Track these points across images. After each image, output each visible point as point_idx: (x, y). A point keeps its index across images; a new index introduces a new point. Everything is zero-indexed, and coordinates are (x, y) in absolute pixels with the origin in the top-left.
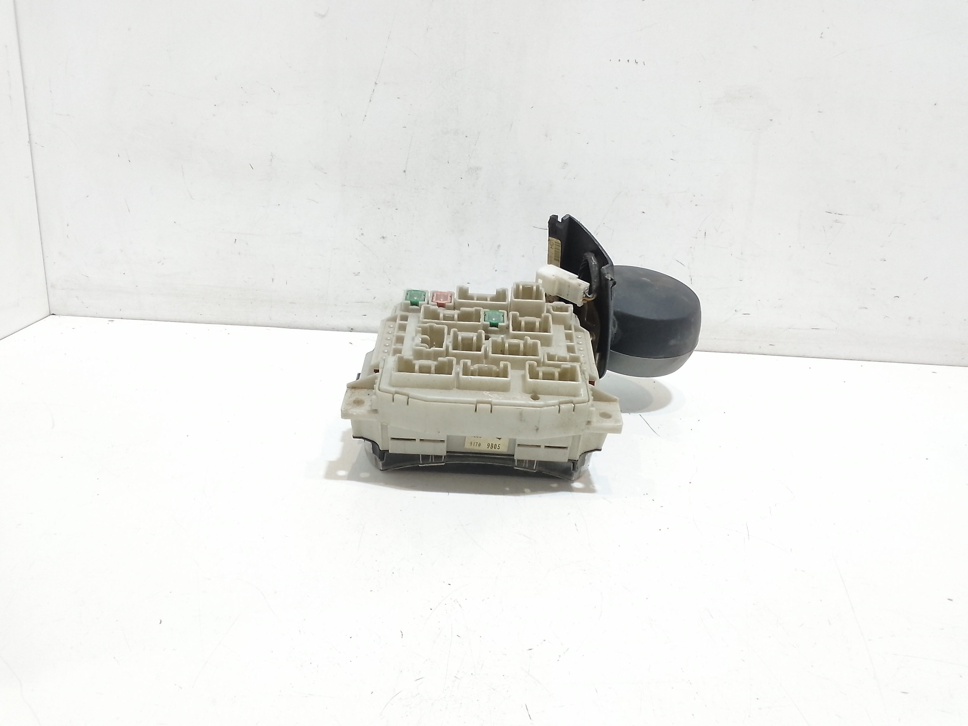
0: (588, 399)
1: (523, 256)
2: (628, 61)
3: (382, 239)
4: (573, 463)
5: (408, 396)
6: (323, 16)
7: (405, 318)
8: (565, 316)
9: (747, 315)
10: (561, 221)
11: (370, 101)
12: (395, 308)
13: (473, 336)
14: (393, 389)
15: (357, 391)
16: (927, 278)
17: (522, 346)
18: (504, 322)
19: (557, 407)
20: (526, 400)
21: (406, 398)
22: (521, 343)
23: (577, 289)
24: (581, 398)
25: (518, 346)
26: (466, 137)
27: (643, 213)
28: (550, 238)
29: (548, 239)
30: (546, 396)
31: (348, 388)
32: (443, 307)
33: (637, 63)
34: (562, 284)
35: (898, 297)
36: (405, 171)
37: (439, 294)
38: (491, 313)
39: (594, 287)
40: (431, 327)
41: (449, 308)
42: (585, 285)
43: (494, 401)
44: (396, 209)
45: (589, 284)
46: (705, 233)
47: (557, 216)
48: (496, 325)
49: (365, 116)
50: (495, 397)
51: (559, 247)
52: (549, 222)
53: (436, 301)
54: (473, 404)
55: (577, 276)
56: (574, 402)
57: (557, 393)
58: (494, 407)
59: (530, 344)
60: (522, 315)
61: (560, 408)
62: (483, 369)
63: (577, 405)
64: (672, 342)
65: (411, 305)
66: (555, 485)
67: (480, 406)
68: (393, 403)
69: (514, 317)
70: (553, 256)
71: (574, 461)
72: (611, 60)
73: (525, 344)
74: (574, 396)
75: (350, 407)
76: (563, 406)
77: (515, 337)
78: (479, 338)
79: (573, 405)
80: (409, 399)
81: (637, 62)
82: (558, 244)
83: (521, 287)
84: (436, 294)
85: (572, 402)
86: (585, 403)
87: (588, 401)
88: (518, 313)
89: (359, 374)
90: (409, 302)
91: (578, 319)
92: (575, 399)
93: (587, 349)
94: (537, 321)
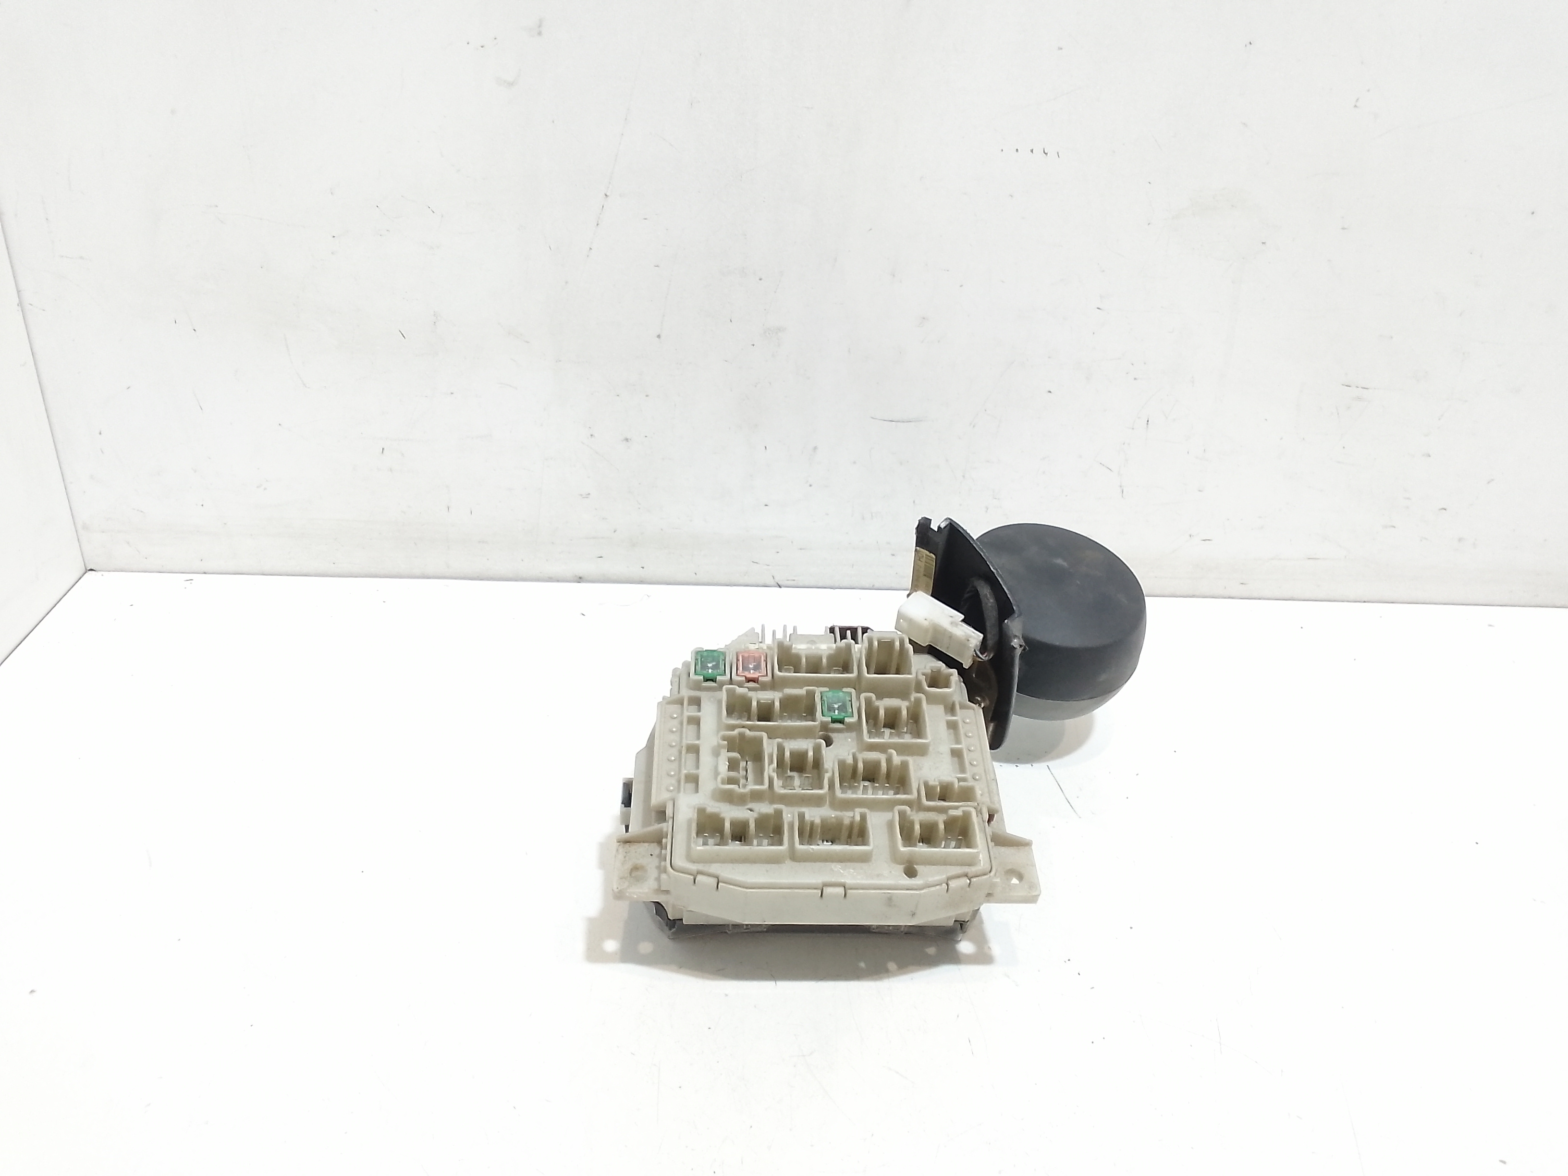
0: (990, 869)
1: (855, 463)
2: (1032, 151)
3: (624, 442)
4: (961, 925)
5: (718, 878)
6: (511, 84)
7: (696, 702)
8: (946, 693)
9: (1208, 541)
10: (936, 530)
11: (597, 225)
12: (677, 679)
13: (806, 745)
14: (694, 867)
15: (634, 848)
16: (1493, 480)
17: (884, 765)
18: (853, 716)
19: (944, 885)
20: (895, 876)
21: (714, 881)
22: (882, 758)
23: (963, 644)
24: (980, 868)
25: (877, 765)
26: (760, 279)
27: (1050, 393)
28: (918, 548)
29: (914, 550)
30: (928, 867)
31: (619, 844)
32: (755, 682)
33: (1046, 154)
34: (937, 630)
35: (1445, 509)
36: (659, 336)
37: (746, 655)
38: (830, 694)
39: (990, 643)
40: (742, 736)
41: (764, 687)
42: (975, 637)
43: (849, 881)
44: (647, 396)
45: (982, 635)
46: (1148, 421)
47: (931, 520)
48: (841, 721)
49: (591, 249)
50: (849, 875)
51: (932, 562)
52: (917, 528)
53: (742, 673)
54: (815, 889)
55: (962, 617)
56: (970, 875)
57: (944, 862)
58: (849, 892)
59: (897, 766)
60: (880, 697)
61: (949, 887)
62: (829, 821)
63: (974, 880)
64: (1103, 677)
65: (704, 681)
66: (931, 950)
67: (828, 890)
68: (694, 887)
69: (868, 702)
70: (922, 570)
71: (963, 923)
72: (1002, 150)
73: (889, 761)
74: (970, 865)
75: (627, 884)
76: (953, 884)
77: (872, 747)
78: (817, 750)
79: (969, 881)
80: (720, 884)
81: (1046, 152)
82: (931, 559)
83: (876, 643)
84: (742, 656)
85: (966, 875)
86: (985, 874)
87: (990, 872)
88: (873, 696)
89: (628, 787)
90: (702, 678)
91: (964, 686)
92: (972, 870)
93: (979, 736)
94: (903, 706)
